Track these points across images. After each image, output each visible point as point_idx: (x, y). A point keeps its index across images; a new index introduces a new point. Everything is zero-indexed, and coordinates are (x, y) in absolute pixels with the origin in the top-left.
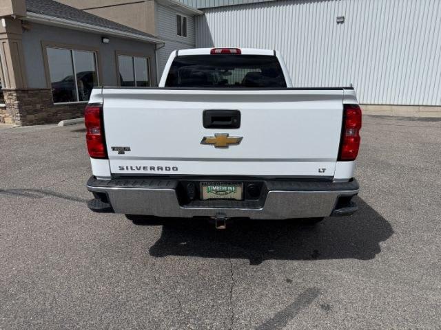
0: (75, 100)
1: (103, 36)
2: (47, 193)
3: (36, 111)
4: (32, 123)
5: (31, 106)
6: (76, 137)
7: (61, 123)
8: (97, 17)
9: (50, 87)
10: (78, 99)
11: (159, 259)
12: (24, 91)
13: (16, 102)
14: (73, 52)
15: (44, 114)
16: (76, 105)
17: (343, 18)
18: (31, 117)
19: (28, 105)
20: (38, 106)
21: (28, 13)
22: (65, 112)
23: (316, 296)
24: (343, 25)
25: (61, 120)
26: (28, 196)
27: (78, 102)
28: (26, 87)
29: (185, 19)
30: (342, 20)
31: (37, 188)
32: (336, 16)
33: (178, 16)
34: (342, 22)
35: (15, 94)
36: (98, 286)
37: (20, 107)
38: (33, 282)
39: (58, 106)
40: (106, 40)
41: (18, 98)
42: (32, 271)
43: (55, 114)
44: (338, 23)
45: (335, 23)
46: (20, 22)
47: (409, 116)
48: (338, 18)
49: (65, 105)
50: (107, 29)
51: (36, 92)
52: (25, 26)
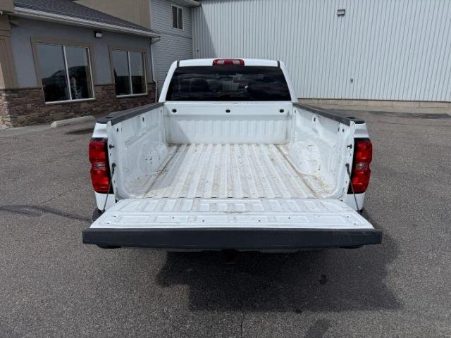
0: (68, 98)
1: (96, 30)
2: (45, 210)
3: (27, 112)
4: (23, 124)
5: (21, 107)
6: (71, 141)
7: (54, 124)
8: (88, 8)
9: (41, 85)
10: (71, 98)
11: (167, 289)
12: (13, 91)
13: (6, 103)
14: (64, 47)
15: (36, 115)
16: (69, 103)
17: (344, 10)
18: (22, 118)
19: (17, 105)
20: (29, 106)
21: (16, 8)
22: (57, 111)
23: (326, 329)
24: (344, 18)
25: (53, 120)
26: (26, 213)
27: (71, 100)
28: (15, 87)
29: (180, 10)
30: (343, 13)
31: (34, 204)
32: (337, 9)
33: (173, 7)
34: (343, 15)
35: (4, 94)
36: (106, 322)
37: (9, 107)
38: (38, 319)
39: (49, 105)
40: (98, 35)
41: (7, 99)
42: (36, 305)
43: (47, 114)
44: (339, 15)
45: (336, 16)
46: (7, 17)
47: (409, 112)
48: (339, 11)
49: (57, 104)
50: (100, 24)
51: (26, 92)
52: (13, 22)
